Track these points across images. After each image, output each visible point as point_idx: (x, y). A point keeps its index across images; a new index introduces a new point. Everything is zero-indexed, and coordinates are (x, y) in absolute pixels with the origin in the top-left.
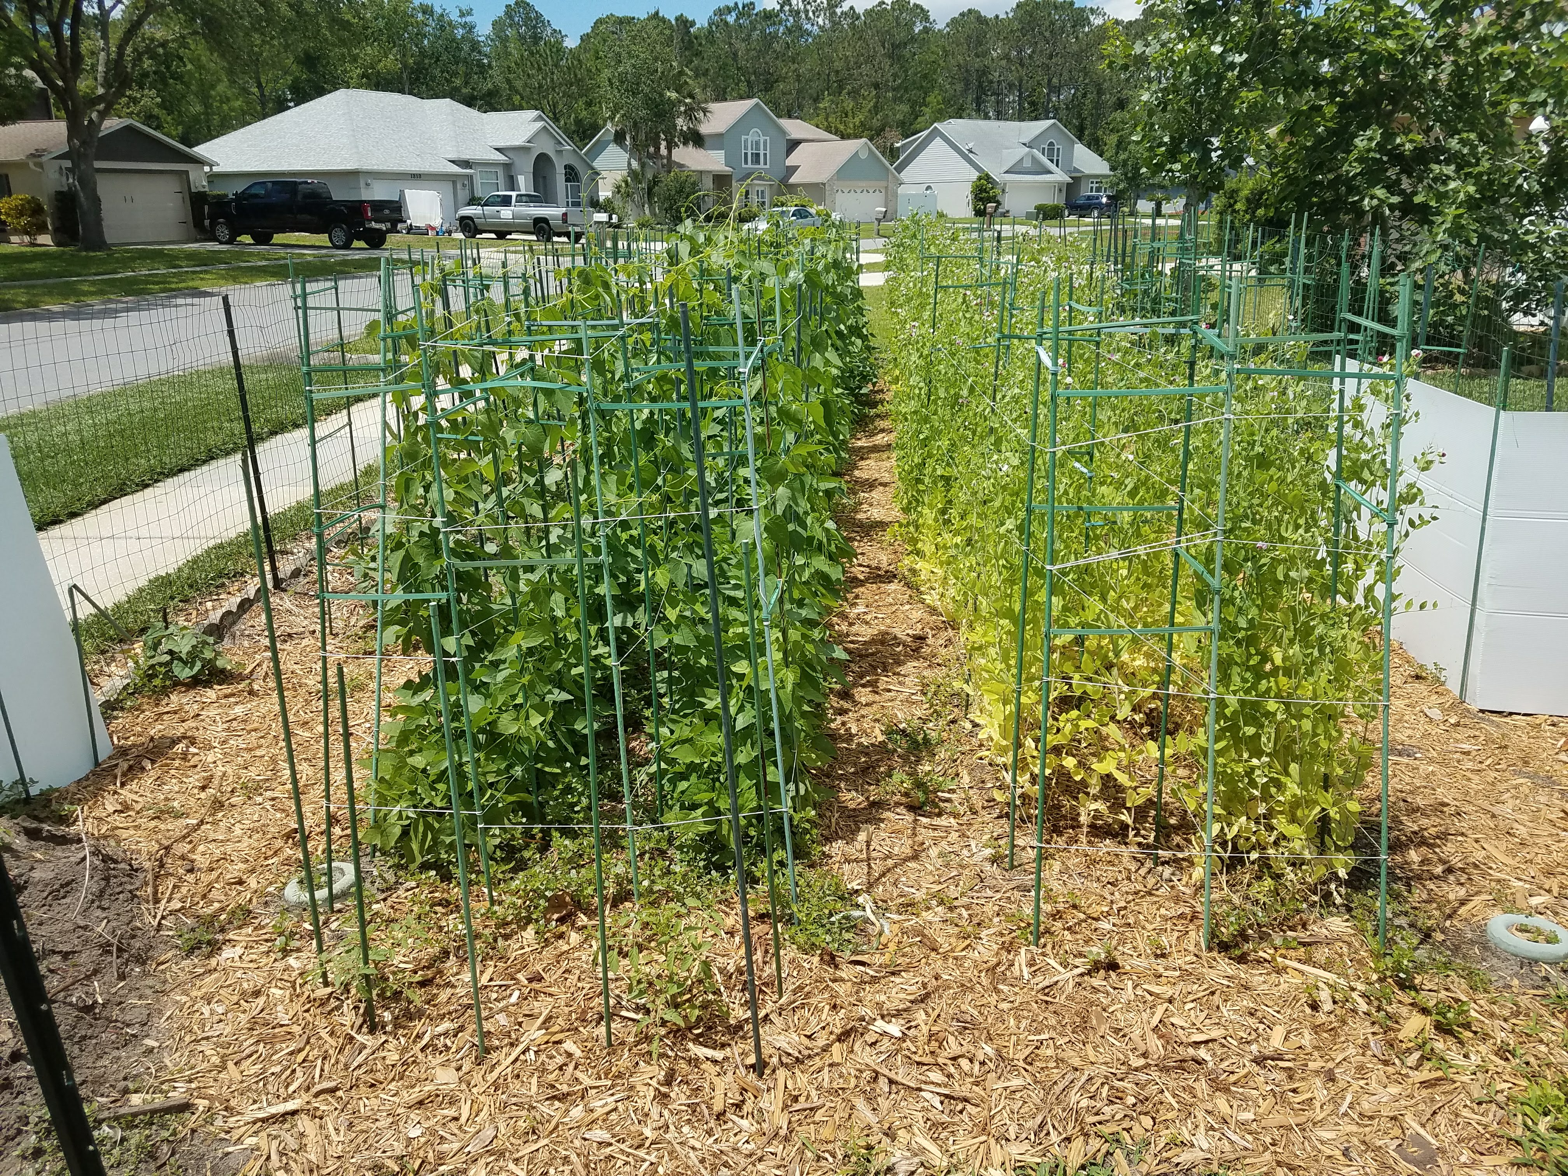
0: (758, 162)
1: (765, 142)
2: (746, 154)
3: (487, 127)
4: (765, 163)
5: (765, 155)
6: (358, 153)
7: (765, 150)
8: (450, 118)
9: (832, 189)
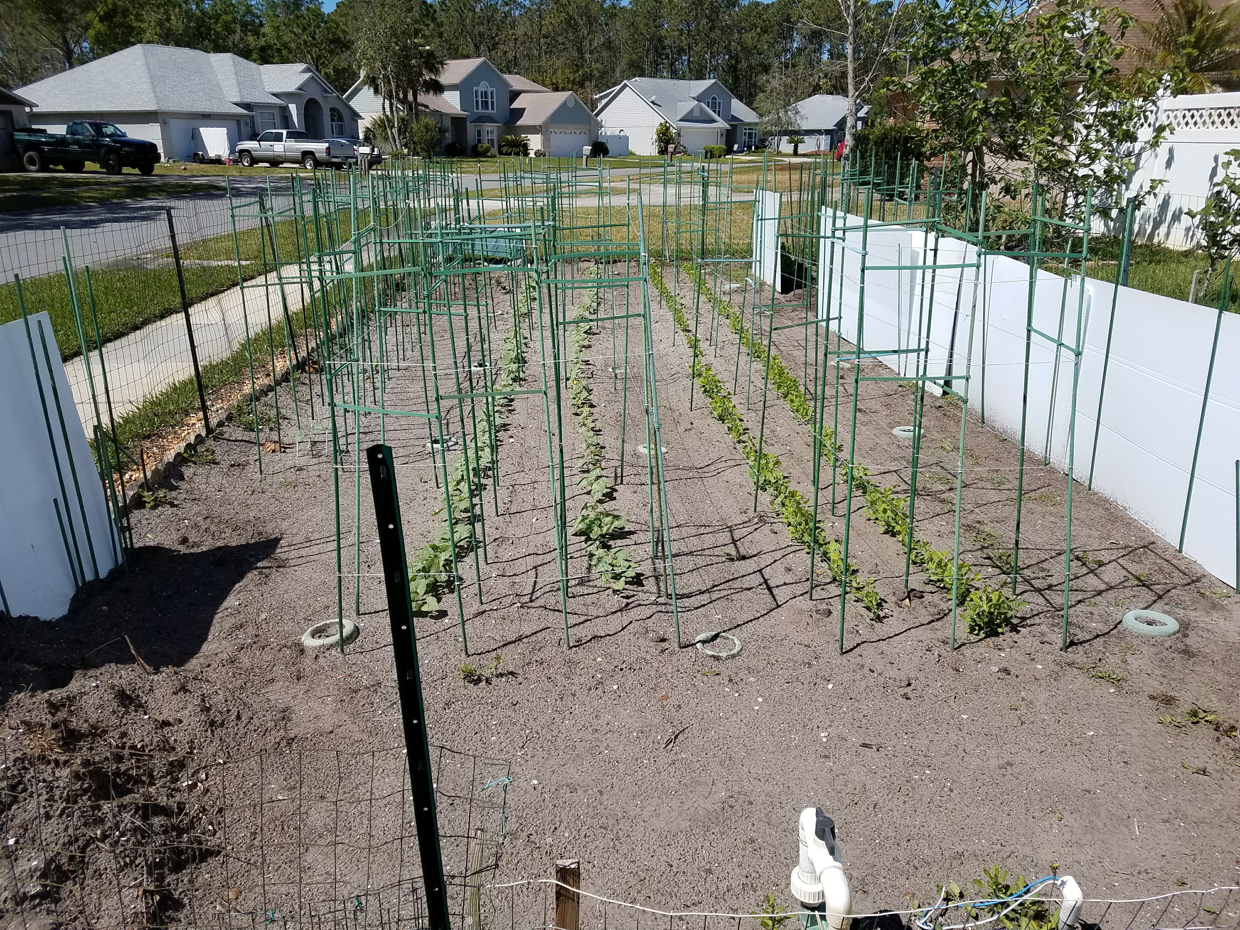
0: (487, 108)
1: (492, 93)
2: (477, 101)
3: (263, 76)
4: (493, 108)
5: (492, 102)
6: (156, 97)
7: (492, 98)
8: (233, 69)
9: (547, 131)
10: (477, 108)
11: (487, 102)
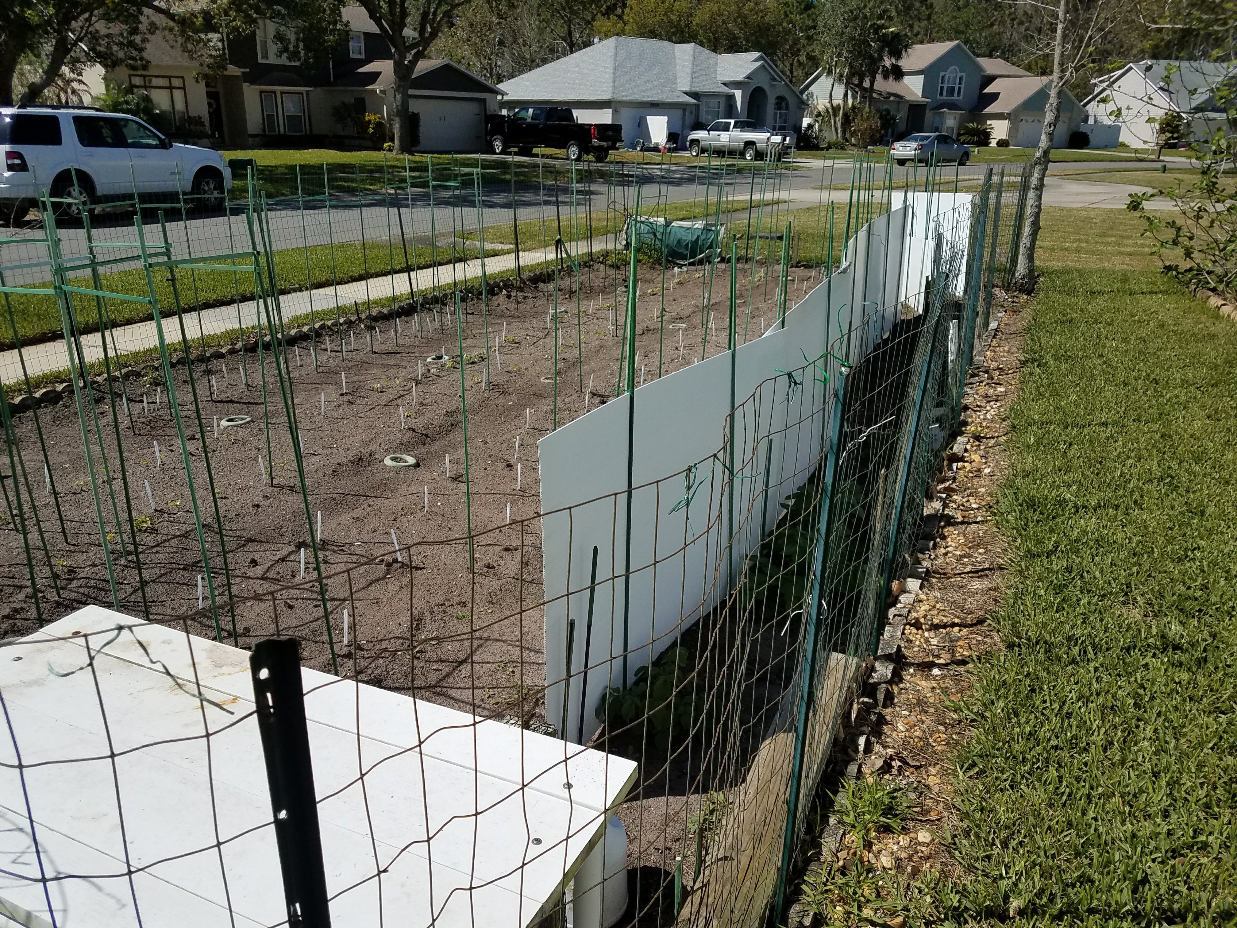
0: (953, 95)
1: (961, 78)
2: (942, 88)
3: (719, 65)
4: (959, 94)
5: (960, 88)
6: (614, 86)
7: (960, 84)
8: (691, 58)
9: (1016, 118)
10: (941, 94)
11: (953, 88)
